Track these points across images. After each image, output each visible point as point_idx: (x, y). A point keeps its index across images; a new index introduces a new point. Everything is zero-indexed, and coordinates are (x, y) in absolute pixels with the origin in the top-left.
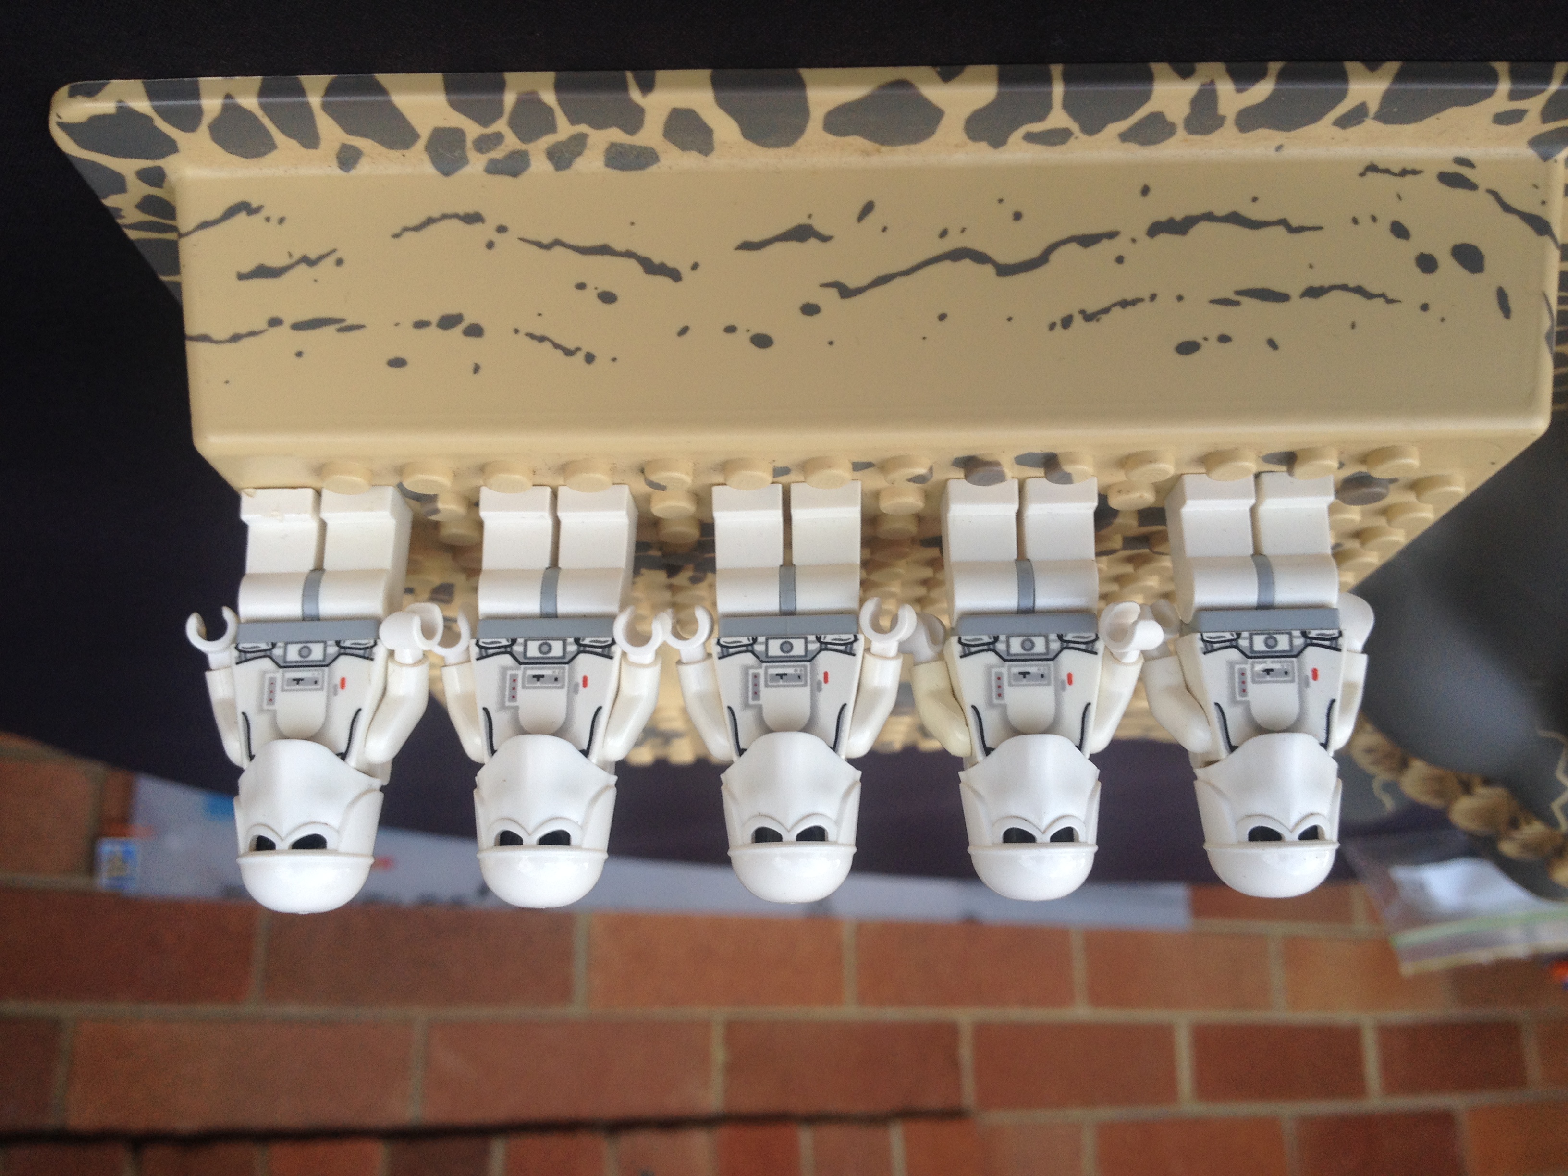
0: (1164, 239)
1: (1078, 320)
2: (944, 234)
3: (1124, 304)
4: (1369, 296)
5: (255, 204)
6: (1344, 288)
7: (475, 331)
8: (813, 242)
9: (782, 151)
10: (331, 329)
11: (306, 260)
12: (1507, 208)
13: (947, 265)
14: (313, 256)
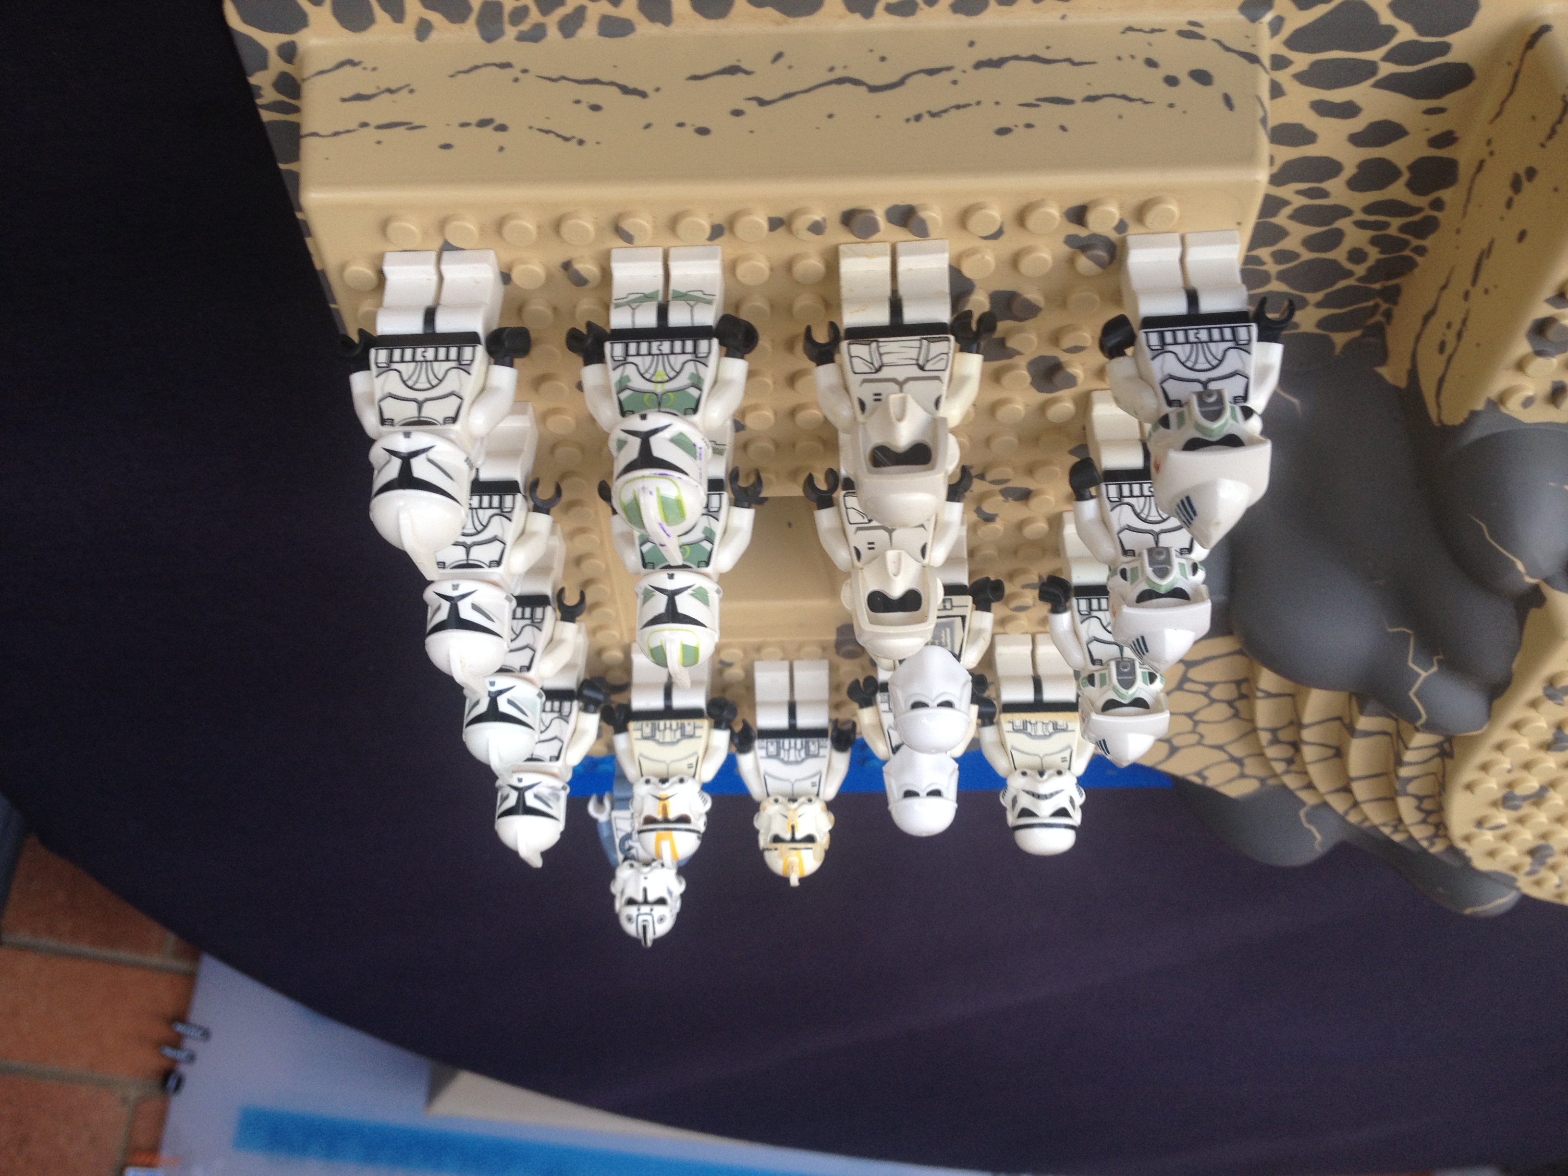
0: (985, 71)
1: (926, 117)
2: (832, 69)
3: (958, 107)
4: (1130, 100)
5: (357, 60)
6: (1113, 96)
7: (502, 128)
8: (740, 76)
9: (720, 22)
10: (401, 129)
11: (390, 91)
12: (1228, 49)
13: (834, 87)
14: (393, 87)
